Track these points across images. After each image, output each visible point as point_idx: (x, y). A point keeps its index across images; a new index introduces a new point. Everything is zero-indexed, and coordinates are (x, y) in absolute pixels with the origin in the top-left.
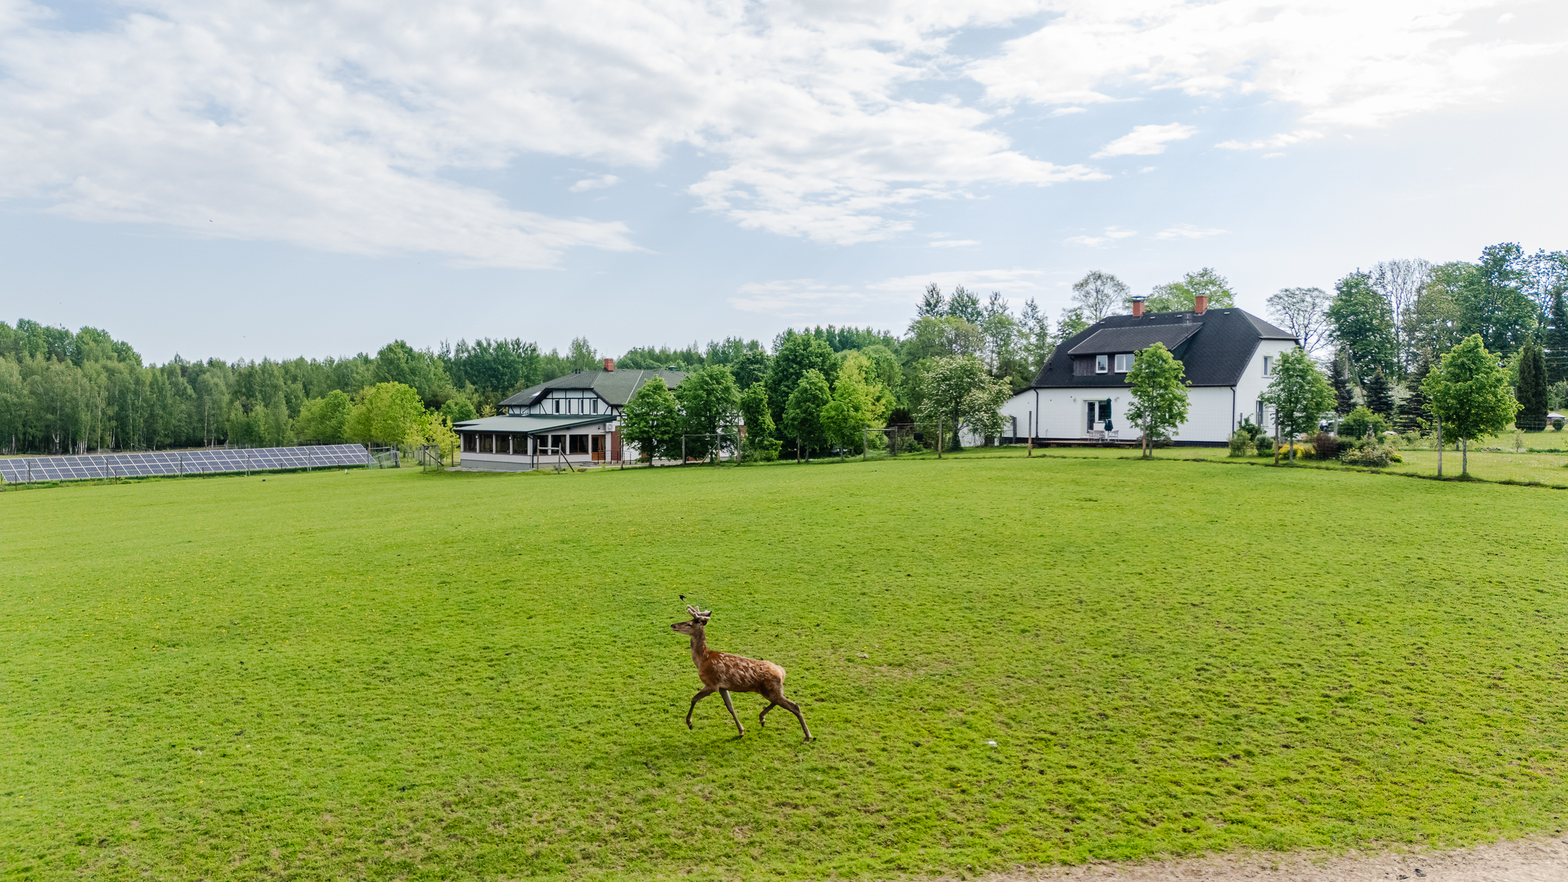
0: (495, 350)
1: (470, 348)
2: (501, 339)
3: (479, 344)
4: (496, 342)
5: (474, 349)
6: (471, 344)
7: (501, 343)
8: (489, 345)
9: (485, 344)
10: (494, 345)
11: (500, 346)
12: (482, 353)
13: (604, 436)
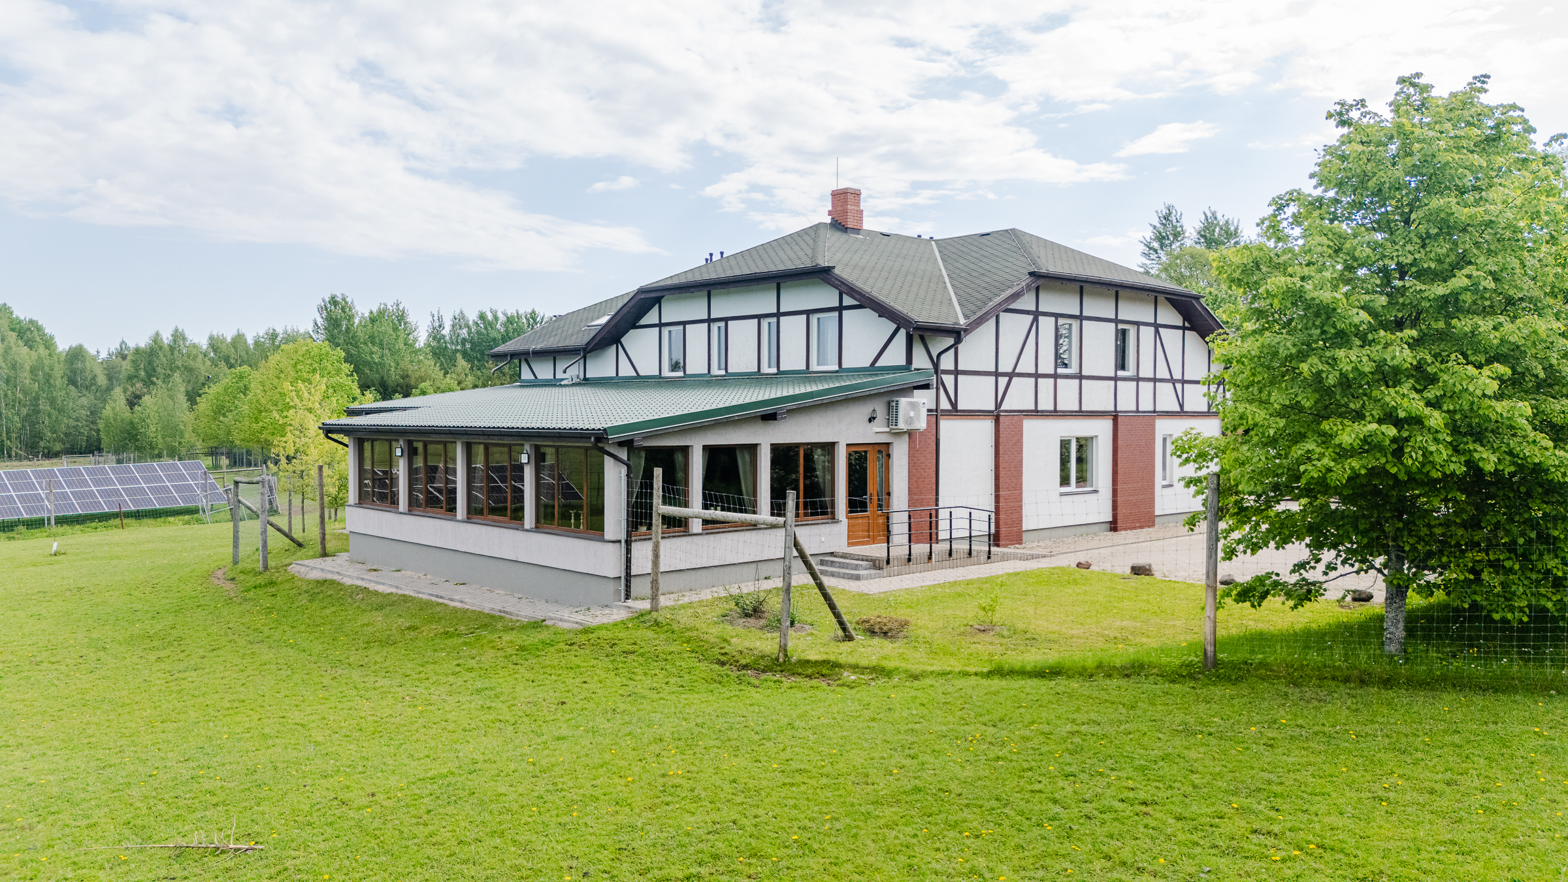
0: (504, 325)
1: (471, 323)
2: (511, 311)
3: (482, 317)
4: (505, 314)
5: (477, 323)
6: (472, 317)
7: (512, 316)
8: (496, 318)
9: (490, 317)
10: (502, 318)
11: (510, 320)
12: (486, 328)
13: (884, 450)
